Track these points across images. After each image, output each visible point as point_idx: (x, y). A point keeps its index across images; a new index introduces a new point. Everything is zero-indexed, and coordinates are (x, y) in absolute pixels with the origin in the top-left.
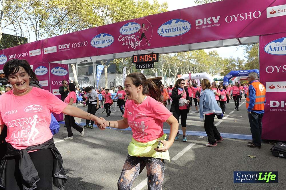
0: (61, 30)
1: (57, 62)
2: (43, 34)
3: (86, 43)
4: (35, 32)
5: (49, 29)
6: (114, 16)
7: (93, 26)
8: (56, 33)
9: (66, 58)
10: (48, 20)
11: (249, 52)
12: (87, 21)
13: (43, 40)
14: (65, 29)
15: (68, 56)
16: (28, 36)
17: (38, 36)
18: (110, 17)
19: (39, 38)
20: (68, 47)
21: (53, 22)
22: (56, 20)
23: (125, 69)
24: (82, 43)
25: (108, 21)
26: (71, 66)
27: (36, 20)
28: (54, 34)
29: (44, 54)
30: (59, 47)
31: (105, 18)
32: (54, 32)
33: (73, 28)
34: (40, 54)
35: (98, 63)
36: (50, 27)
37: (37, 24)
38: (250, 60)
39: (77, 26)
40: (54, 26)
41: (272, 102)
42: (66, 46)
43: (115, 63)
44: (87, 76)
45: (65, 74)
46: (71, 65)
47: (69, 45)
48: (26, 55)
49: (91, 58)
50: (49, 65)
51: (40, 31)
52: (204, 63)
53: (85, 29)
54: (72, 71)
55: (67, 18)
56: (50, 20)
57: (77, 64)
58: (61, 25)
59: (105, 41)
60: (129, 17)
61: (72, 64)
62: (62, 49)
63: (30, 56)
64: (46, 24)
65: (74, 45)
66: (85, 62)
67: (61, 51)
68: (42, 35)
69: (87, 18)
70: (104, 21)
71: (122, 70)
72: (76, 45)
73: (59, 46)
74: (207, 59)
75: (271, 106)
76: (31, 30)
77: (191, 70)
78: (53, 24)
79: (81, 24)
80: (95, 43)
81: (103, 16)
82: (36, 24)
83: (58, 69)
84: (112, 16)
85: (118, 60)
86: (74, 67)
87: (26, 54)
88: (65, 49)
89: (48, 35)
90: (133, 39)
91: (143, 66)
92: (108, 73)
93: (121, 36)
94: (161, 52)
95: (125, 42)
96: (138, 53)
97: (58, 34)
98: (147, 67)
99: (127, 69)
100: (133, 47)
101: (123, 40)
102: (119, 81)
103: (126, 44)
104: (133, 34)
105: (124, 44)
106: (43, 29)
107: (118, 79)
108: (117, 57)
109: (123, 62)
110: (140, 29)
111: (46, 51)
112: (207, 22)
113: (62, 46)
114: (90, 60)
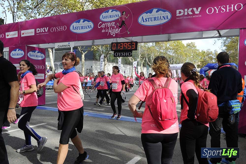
0: (40, 14)
1: (34, 46)
2: (20, 16)
3: (65, 28)
4: (12, 14)
5: (27, 11)
6: (94, 2)
7: (73, 11)
8: (34, 16)
9: (44, 42)
10: (26, 2)
12: (66, 6)
13: (21, 22)
14: (44, 13)
15: (46, 40)
16: (4, 18)
17: (15, 18)
18: (89, 3)
19: (16, 20)
20: (46, 31)
21: (31, 5)
22: (35, 3)
23: (102, 56)
25: (88, 7)
26: (48, 50)
27: (13, 2)
28: (32, 17)
29: (22, 36)
30: (37, 30)
31: (84, 4)
32: (32, 15)
33: (52, 12)
34: (17, 36)
36: (28, 10)
37: (15, 6)
39: (55, 10)
40: (32, 9)
42: (44, 30)
43: (92, 50)
45: (43, 58)
47: (47, 29)
48: (3, 37)
49: (69, 43)
50: (26, 48)
51: (17, 13)
52: (181, 54)
53: (64, 13)
54: (49, 56)
55: (46, 2)
56: (29, 3)
57: (54, 49)
58: (39, 9)
60: (108, 5)
61: (49, 48)
63: (7, 37)
64: (24, 6)
65: (52, 29)
66: (63, 47)
67: (39, 34)
68: (20, 18)
69: (66, 3)
70: (84, 6)
71: (100, 57)
72: (54, 29)
73: (37, 29)
74: (185, 51)
76: (9, 11)
78: (31, 6)
79: (61, 9)
81: (83, 1)
82: (14, 6)
83: (35, 52)
84: (92, 3)
85: (96, 47)
86: (51, 51)
87: (3, 35)
88: (44, 33)
89: (26, 18)
90: (113, 26)
91: (121, 54)
92: (85, 60)
93: (101, 22)
94: (141, 41)
95: (105, 29)
96: (117, 40)
97: (36, 17)
98: (126, 55)
99: (104, 56)
100: (112, 34)
101: (102, 27)
102: (95, 68)
103: (105, 31)
104: (113, 21)
105: (103, 31)
106: (20, 11)
107: (95, 66)
108: (95, 44)
109: (101, 50)
110: (121, 16)
111: (24, 34)
112: (188, 13)
113: (40, 29)
114: (68, 45)
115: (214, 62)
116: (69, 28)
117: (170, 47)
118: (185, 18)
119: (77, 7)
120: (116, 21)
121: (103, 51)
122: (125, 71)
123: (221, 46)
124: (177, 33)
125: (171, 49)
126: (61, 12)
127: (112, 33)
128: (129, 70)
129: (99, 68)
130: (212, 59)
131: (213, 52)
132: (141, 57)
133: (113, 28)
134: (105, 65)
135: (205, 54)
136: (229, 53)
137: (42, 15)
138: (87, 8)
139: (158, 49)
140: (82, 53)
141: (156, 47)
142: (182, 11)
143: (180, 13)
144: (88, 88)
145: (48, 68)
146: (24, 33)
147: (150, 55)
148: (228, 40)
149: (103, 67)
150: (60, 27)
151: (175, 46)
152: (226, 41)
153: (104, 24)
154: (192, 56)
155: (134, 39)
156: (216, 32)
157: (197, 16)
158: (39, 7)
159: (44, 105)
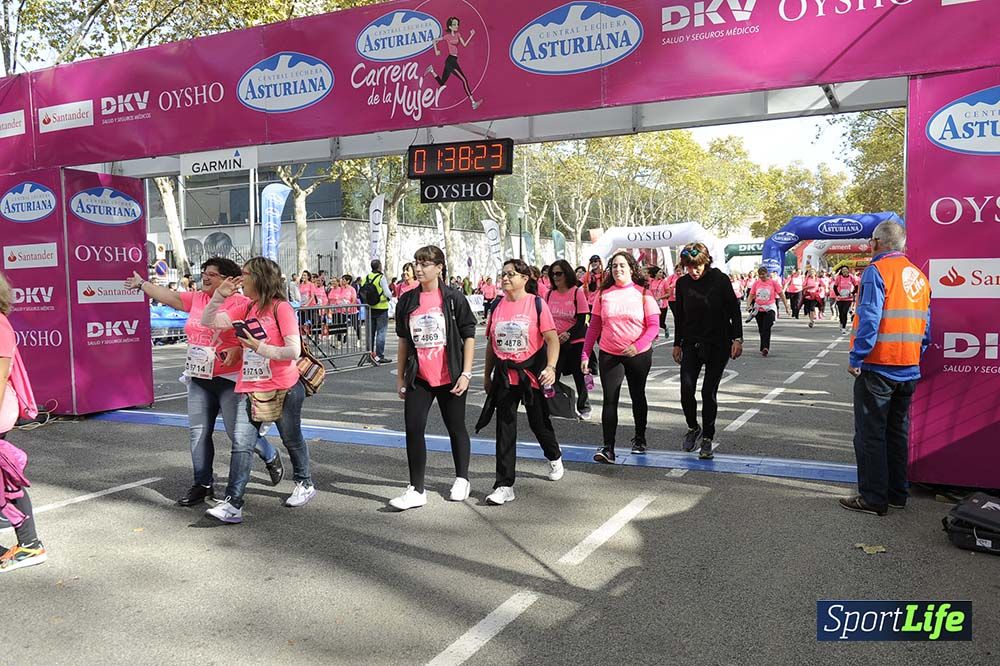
0: (114, 38)
1: (96, 168)
2: (35, 48)
3: (217, 89)
5: (60, 28)
7: (249, 22)
8: (92, 49)
9: (135, 153)
11: (864, 146)
12: (220, 2)
13: (36, 75)
14: (131, 32)
15: (141, 143)
17: (12, 56)
19: (17, 65)
20: (142, 106)
23: (378, 203)
24: (200, 91)
26: (156, 184)
28: (82, 51)
29: (41, 132)
30: (104, 105)
32: (82, 44)
34: (23, 132)
35: (268, 174)
36: (64, 22)
37: (9, 6)
38: (867, 176)
39: (178, 22)
40: (81, 20)
41: (950, 339)
42: (133, 102)
43: (336, 177)
44: (223, 231)
45: (131, 219)
46: (158, 180)
47: (145, 99)
49: (237, 154)
50: (63, 178)
51: (21, 36)
52: (688, 184)
53: (214, 33)
54: (161, 207)
57: (180, 178)
58: (112, 17)
59: (295, 83)
61: (161, 175)
62: (116, 114)
64: (48, 8)
65: (166, 96)
67: (111, 121)
71: (368, 206)
72: (174, 97)
73: (104, 101)
74: (702, 171)
75: (947, 354)
77: (639, 213)
78: (76, 7)
80: (257, 93)
82: (5, 8)
83: (99, 196)
85: (349, 164)
86: (170, 190)
88: (131, 113)
89: (58, 55)
90: (410, 78)
91: (450, 192)
92: (310, 218)
93: (362, 65)
94: (525, 136)
95: (379, 90)
96: (429, 136)
97: (102, 51)
98: (467, 193)
99: (386, 202)
100: (409, 111)
101: (368, 84)
102: (351, 249)
103: (381, 100)
104: (412, 59)
105: (373, 100)
106: (35, 28)
107: (350, 241)
108: (344, 152)
109: (370, 175)
110: (441, 39)
111: (49, 120)
112: (706, 18)
113: (117, 100)
114: (235, 161)
115: (817, 210)
116: (232, 90)
117: (643, 156)
118: (695, 37)
119: (268, 7)
120: (423, 59)
121: (379, 180)
122: (470, 259)
123: (843, 145)
124: (666, 100)
125: (647, 167)
126: (200, 26)
127: (409, 108)
128: (485, 254)
129: (365, 248)
130: (807, 197)
131: (814, 171)
132: (534, 202)
133: (412, 85)
134: (390, 235)
135: (781, 182)
136: (871, 174)
137: (125, 40)
138: (309, 9)
139: (597, 167)
140: (296, 191)
141: (590, 160)
142: (683, 11)
143: (676, 18)
144: (326, 331)
145: (161, 256)
146: (52, 119)
147: (567, 189)
148: (868, 122)
149: (383, 247)
150: (196, 88)
151: (665, 152)
152: (859, 125)
153: (373, 72)
154: (730, 192)
155: (500, 128)
156: (817, 91)
157: (743, 31)
158: (109, 11)
159: (151, 405)
